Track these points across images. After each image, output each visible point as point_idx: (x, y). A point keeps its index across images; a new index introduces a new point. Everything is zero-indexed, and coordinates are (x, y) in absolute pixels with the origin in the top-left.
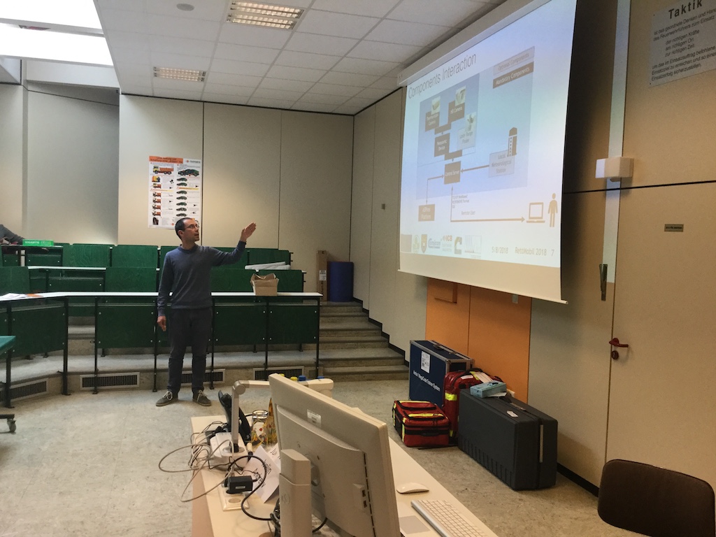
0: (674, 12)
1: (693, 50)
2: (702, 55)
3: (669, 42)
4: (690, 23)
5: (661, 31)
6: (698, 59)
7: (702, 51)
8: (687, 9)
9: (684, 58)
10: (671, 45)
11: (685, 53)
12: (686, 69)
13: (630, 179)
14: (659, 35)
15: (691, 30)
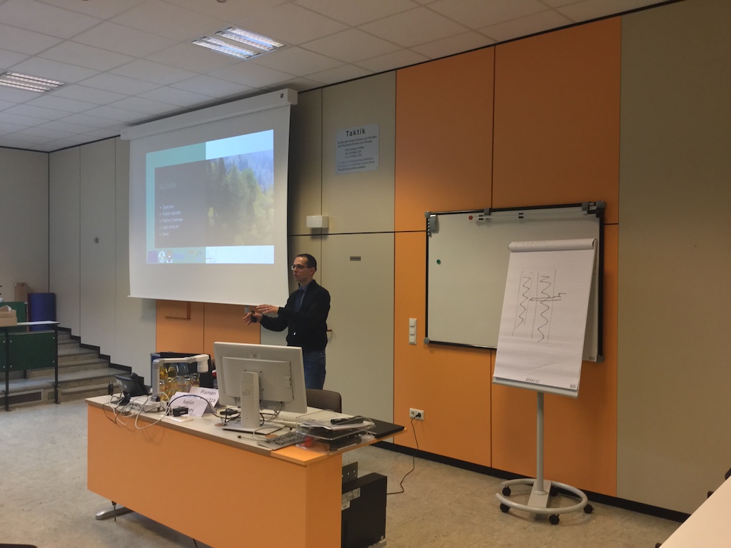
0: (349, 133)
1: (360, 158)
2: (366, 161)
3: (347, 150)
4: (359, 141)
5: (342, 142)
6: (364, 163)
7: (366, 159)
8: (356, 133)
9: (356, 161)
10: (349, 152)
11: (356, 158)
12: (358, 168)
13: (327, 229)
14: (341, 144)
15: (360, 145)
